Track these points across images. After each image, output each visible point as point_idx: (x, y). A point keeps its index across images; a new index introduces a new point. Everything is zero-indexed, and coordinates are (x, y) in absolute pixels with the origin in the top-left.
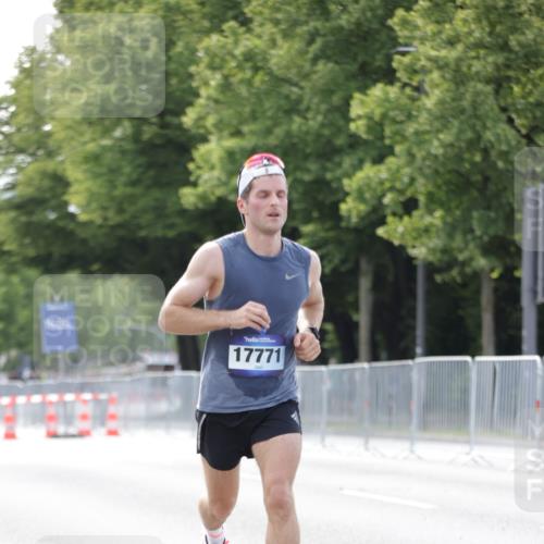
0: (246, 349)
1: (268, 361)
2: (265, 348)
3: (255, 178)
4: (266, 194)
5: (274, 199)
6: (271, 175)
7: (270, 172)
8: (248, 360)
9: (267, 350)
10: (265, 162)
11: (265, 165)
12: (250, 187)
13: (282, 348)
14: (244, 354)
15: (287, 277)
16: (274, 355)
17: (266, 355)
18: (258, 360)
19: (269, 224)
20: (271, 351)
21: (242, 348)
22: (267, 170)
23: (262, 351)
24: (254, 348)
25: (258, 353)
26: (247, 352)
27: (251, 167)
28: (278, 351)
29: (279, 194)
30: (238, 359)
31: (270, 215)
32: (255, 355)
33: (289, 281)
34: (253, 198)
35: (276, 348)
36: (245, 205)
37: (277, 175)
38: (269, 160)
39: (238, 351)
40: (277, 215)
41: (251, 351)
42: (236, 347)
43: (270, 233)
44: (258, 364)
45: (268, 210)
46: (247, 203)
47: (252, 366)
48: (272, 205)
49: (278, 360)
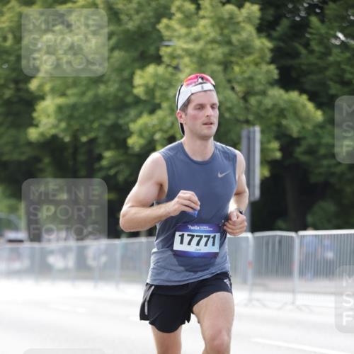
0: (188, 235)
1: (206, 245)
2: (204, 234)
3: (192, 94)
4: (201, 107)
5: (209, 111)
6: (205, 91)
7: (205, 89)
8: (189, 244)
9: (206, 236)
10: (200, 80)
11: (201, 83)
12: (188, 101)
13: (218, 235)
14: (187, 239)
15: (220, 176)
16: (211, 240)
17: (204, 240)
18: (198, 244)
19: (205, 130)
20: (209, 237)
21: (186, 234)
22: (202, 88)
23: (201, 237)
24: (195, 234)
25: (199, 238)
26: (190, 237)
27: (188, 85)
28: (214, 237)
29: (213, 107)
30: (182, 243)
31: (206, 124)
32: (195, 240)
33: (221, 178)
34: (190, 110)
35: (212, 235)
36: (183, 116)
37: (210, 90)
38: (202, 78)
39: (182, 236)
40: (211, 124)
41: (193, 236)
42: (181, 233)
43: (205, 138)
44: (198, 247)
45: (204, 120)
46: (186, 115)
47: (192, 248)
48: (208, 116)
49: (213, 245)
